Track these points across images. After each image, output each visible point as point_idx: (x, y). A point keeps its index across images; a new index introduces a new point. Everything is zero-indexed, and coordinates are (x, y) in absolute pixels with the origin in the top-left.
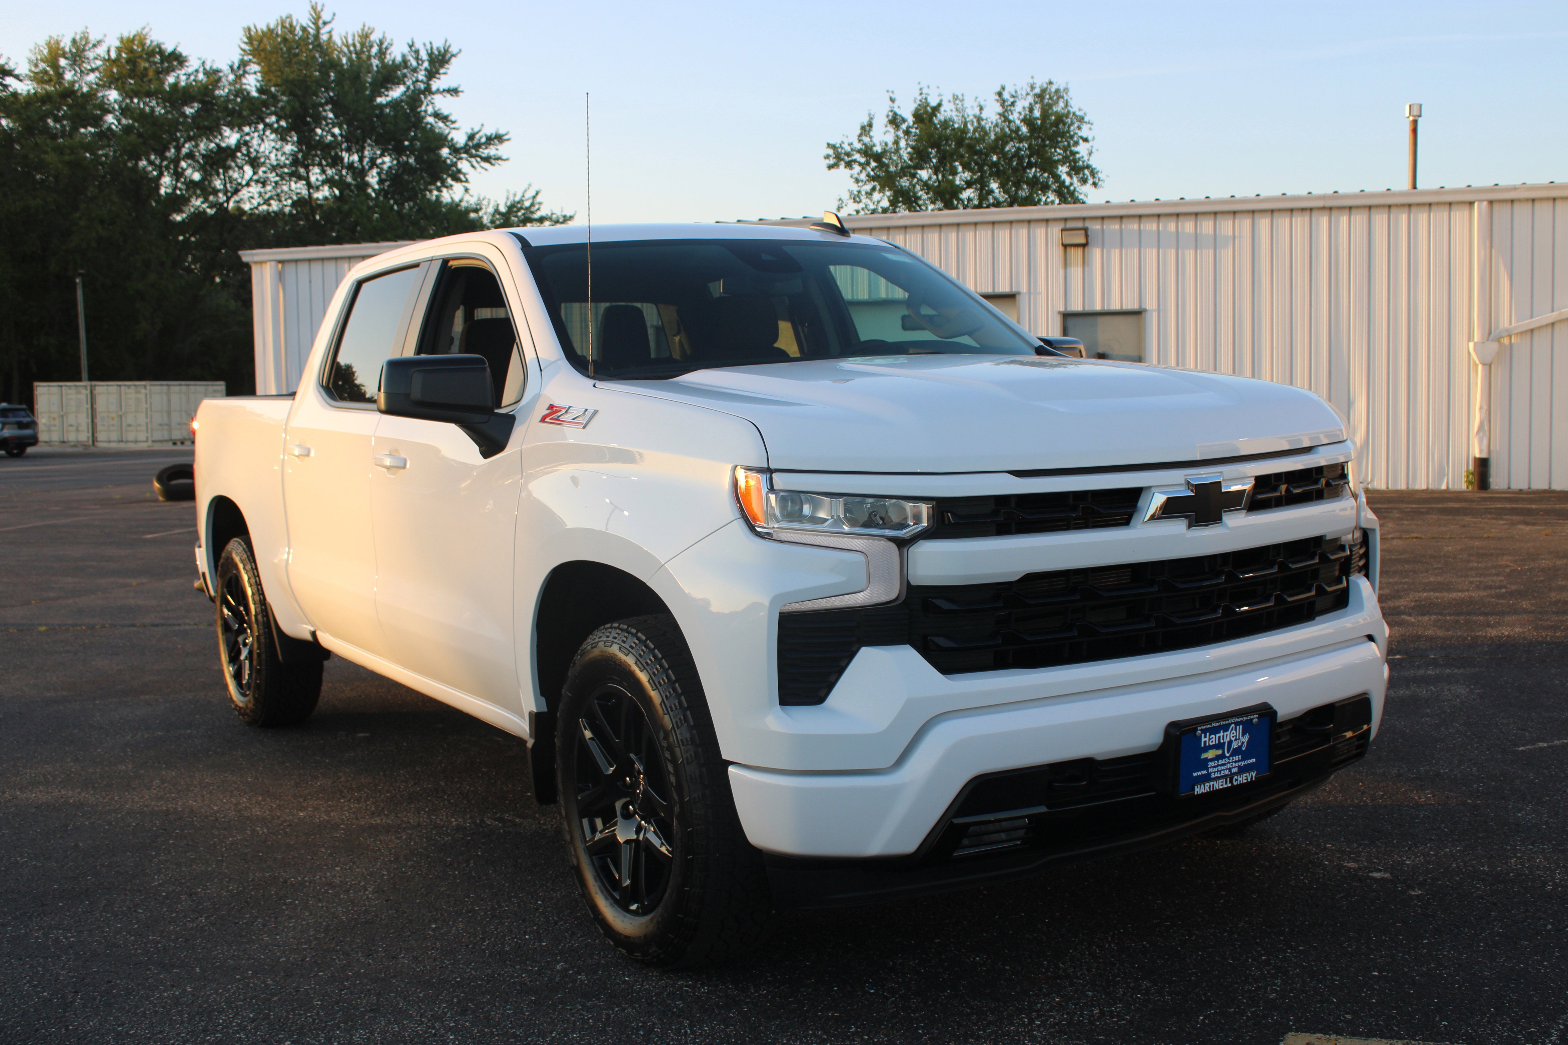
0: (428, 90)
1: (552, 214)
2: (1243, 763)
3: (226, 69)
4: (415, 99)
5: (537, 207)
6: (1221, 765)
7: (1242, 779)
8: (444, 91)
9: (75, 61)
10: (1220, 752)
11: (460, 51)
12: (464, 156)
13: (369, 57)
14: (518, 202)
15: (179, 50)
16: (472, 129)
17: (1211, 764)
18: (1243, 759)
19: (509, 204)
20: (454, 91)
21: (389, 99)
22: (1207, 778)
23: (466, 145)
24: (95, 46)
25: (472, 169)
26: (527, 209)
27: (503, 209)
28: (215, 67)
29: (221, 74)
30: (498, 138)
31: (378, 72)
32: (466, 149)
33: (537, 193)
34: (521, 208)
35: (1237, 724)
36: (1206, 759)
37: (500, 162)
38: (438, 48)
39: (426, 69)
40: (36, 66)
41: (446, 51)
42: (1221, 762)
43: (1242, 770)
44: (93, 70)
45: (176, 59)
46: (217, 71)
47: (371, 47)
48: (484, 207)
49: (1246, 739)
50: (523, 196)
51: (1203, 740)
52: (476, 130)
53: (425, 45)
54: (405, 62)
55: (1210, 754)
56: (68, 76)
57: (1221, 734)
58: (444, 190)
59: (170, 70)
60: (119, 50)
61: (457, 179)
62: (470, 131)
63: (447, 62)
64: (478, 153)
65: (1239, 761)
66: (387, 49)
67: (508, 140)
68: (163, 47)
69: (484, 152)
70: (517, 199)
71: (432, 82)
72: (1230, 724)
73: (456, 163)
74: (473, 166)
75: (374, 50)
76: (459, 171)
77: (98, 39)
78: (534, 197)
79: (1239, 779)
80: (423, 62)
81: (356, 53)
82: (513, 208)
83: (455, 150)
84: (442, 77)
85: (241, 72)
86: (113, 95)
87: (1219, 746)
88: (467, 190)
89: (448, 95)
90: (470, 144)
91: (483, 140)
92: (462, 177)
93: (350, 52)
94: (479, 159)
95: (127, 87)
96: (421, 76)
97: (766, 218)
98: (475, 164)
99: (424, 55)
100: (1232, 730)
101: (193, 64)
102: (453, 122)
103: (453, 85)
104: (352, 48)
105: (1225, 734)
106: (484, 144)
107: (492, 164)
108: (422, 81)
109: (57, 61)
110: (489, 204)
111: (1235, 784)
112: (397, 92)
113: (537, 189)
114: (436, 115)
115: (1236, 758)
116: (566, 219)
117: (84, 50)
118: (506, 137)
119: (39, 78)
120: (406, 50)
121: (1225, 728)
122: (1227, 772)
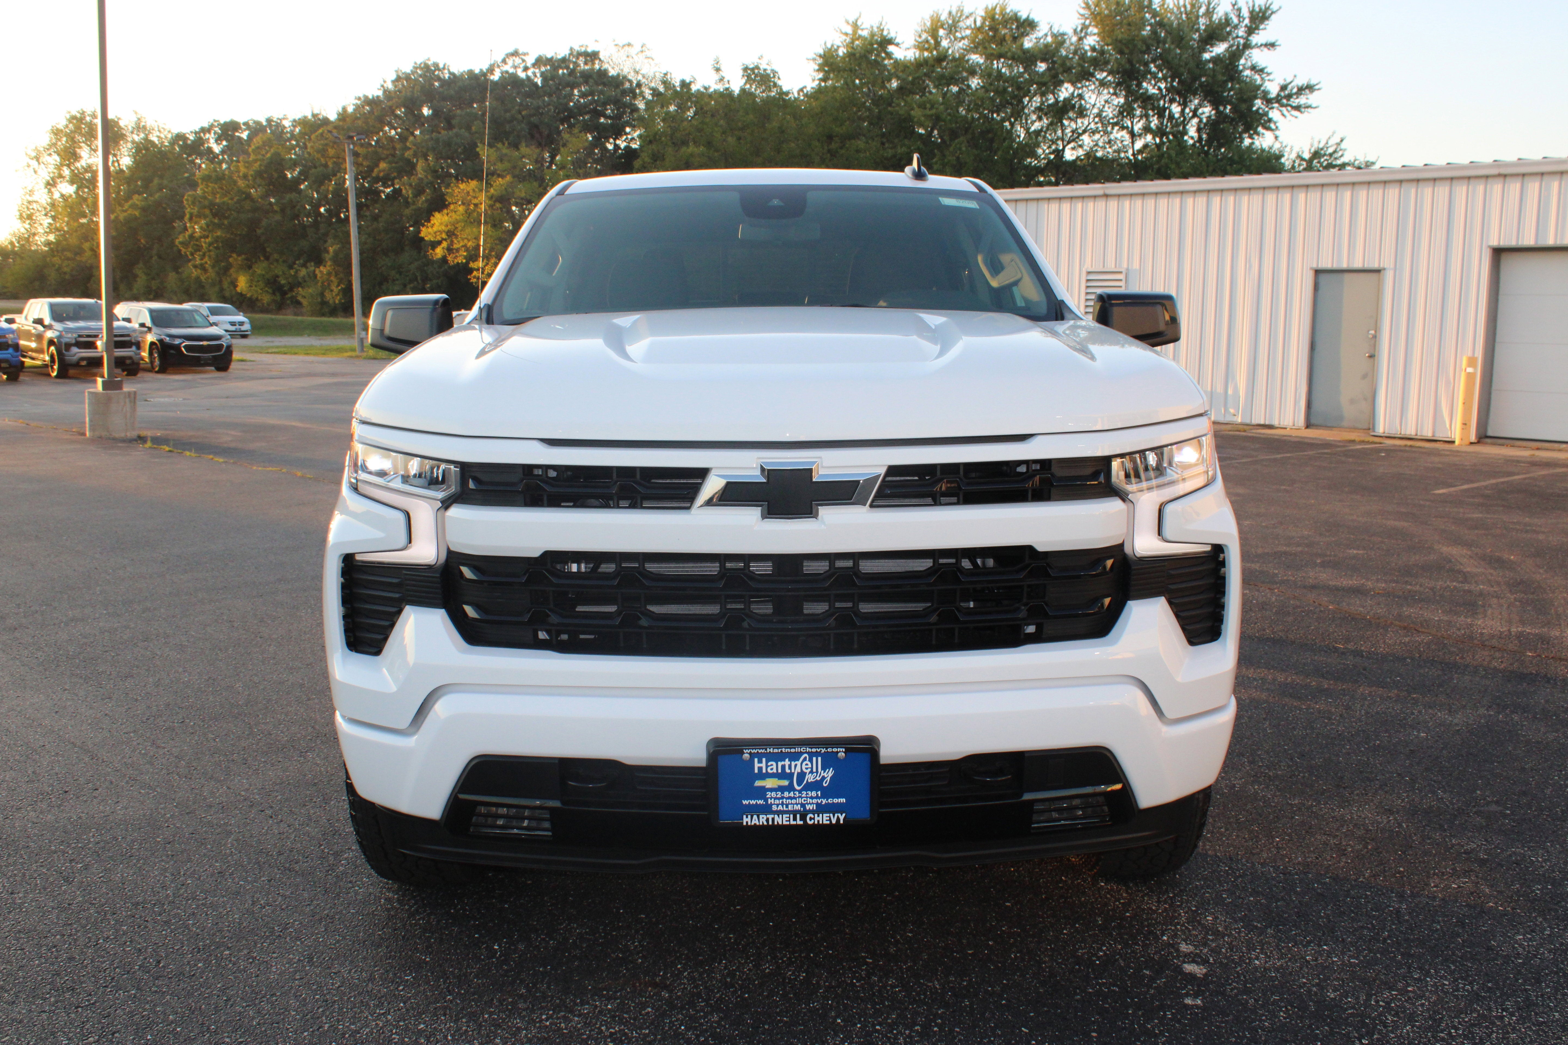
0: (1247, 46)
1: (1355, 160)
2: (824, 801)
3: (1070, 32)
4: (1235, 55)
5: (1340, 153)
6: (787, 798)
7: (824, 819)
8: (1261, 45)
9: (951, 30)
10: (785, 783)
11: (1280, 8)
12: (1276, 105)
13: (1198, 17)
14: (1322, 149)
15: (1031, 17)
16: (1285, 80)
17: (769, 795)
18: (822, 797)
19: (1313, 150)
20: (1271, 45)
21: (1213, 54)
22: (766, 809)
23: (1278, 95)
24: (967, 17)
25: (1282, 118)
26: (1331, 155)
27: (1307, 156)
28: (1061, 31)
29: (1066, 37)
30: (1310, 88)
31: (1205, 30)
32: (1278, 99)
33: (1342, 141)
34: (1325, 155)
35: (811, 755)
36: (763, 787)
37: (1309, 110)
38: (1259, 6)
39: (1246, 26)
40: (920, 36)
41: (1267, 9)
42: (786, 794)
43: (820, 809)
44: (963, 38)
45: (1029, 25)
46: (1063, 34)
47: (1200, 7)
48: (1286, 154)
49: (829, 774)
50: (1327, 143)
51: (757, 765)
52: (1288, 81)
53: (1247, 3)
54: (1228, 22)
55: (770, 783)
56: (945, 43)
57: (787, 762)
58: (1256, 137)
59: (1024, 34)
60: (984, 19)
61: (1268, 129)
62: (1282, 83)
63: (1267, 18)
64: (1290, 103)
65: (817, 797)
66: (1214, 8)
67: (1319, 89)
68: (1019, 14)
69: (1295, 102)
70: (1321, 146)
71: (1250, 38)
72: (801, 753)
73: (1268, 112)
74: (1283, 115)
75: (1202, 10)
76: (1270, 120)
77: (971, 11)
78: (1338, 144)
79: (817, 818)
80: (1244, 19)
81: (1186, 13)
82: (1316, 155)
83: (1268, 101)
84: (1260, 32)
85: (1083, 35)
86: (976, 58)
87: (782, 775)
88: (1276, 138)
89: (1265, 50)
90: (1282, 94)
91: (1295, 90)
92: (1272, 126)
93: (1181, 13)
94: (1289, 108)
95: (989, 51)
96: (1241, 32)
97: (1432, 163)
98: (1285, 112)
99: (1245, 13)
100: (805, 759)
101: (1042, 30)
102: (1268, 74)
103: (1271, 40)
104: (1183, 9)
105: (793, 764)
106: (1296, 93)
107: (1301, 112)
108: (1241, 37)
109: (938, 31)
110: (1291, 150)
111: (810, 822)
112: (1220, 49)
113: (1342, 136)
114: (1253, 68)
115: (814, 794)
116: (1369, 164)
117: (959, 21)
118: (1317, 87)
119: (921, 46)
120: (1229, 8)
121: (795, 757)
122: (798, 807)
